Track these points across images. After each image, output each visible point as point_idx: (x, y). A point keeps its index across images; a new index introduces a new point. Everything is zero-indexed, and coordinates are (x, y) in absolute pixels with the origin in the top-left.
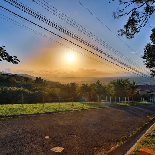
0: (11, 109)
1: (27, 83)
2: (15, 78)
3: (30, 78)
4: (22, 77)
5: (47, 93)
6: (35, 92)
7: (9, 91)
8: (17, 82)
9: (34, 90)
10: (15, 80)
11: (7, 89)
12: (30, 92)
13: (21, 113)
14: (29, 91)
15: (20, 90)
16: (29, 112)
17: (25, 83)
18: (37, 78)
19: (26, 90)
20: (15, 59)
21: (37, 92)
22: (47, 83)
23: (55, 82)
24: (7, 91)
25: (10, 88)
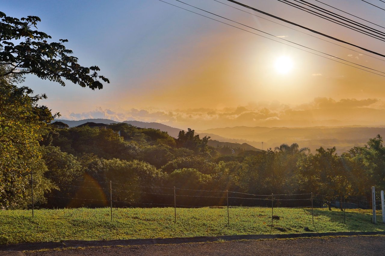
0: (75, 224)
1: (154, 146)
2: (123, 134)
3: (163, 133)
4: (142, 131)
5: (209, 176)
6: (174, 172)
7: (103, 168)
8: (127, 144)
9: (170, 169)
10: (122, 140)
11: (96, 164)
12: (157, 174)
13: (100, 234)
14: (156, 171)
15: (130, 166)
16: (127, 234)
17: (149, 147)
18: (182, 133)
19: (146, 166)
20: (95, 75)
21: (177, 174)
22: (210, 148)
23: (237, 144)
24: (97, 169)
25: (105, 160)
